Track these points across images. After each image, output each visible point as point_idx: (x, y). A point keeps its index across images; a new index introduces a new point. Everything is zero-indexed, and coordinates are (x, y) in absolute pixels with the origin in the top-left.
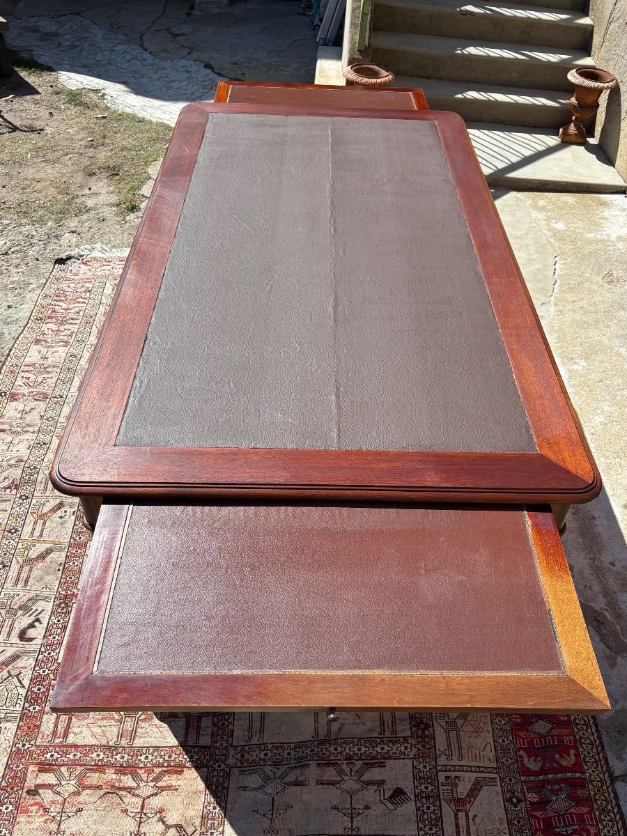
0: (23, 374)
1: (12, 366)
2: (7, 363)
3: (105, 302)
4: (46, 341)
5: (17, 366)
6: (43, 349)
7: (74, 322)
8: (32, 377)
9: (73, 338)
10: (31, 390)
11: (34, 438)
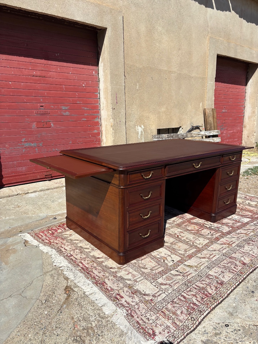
0: (236, 270)
1: (240, 276)
2: (242, 279)
3: (171, 289)
4: (217, 282)
5: (238, 275)
6: (221, 278)
7: (196, 287)
8: (232, 266)
9: (203, 279)
10: (236, 262)
11: (241, 249)
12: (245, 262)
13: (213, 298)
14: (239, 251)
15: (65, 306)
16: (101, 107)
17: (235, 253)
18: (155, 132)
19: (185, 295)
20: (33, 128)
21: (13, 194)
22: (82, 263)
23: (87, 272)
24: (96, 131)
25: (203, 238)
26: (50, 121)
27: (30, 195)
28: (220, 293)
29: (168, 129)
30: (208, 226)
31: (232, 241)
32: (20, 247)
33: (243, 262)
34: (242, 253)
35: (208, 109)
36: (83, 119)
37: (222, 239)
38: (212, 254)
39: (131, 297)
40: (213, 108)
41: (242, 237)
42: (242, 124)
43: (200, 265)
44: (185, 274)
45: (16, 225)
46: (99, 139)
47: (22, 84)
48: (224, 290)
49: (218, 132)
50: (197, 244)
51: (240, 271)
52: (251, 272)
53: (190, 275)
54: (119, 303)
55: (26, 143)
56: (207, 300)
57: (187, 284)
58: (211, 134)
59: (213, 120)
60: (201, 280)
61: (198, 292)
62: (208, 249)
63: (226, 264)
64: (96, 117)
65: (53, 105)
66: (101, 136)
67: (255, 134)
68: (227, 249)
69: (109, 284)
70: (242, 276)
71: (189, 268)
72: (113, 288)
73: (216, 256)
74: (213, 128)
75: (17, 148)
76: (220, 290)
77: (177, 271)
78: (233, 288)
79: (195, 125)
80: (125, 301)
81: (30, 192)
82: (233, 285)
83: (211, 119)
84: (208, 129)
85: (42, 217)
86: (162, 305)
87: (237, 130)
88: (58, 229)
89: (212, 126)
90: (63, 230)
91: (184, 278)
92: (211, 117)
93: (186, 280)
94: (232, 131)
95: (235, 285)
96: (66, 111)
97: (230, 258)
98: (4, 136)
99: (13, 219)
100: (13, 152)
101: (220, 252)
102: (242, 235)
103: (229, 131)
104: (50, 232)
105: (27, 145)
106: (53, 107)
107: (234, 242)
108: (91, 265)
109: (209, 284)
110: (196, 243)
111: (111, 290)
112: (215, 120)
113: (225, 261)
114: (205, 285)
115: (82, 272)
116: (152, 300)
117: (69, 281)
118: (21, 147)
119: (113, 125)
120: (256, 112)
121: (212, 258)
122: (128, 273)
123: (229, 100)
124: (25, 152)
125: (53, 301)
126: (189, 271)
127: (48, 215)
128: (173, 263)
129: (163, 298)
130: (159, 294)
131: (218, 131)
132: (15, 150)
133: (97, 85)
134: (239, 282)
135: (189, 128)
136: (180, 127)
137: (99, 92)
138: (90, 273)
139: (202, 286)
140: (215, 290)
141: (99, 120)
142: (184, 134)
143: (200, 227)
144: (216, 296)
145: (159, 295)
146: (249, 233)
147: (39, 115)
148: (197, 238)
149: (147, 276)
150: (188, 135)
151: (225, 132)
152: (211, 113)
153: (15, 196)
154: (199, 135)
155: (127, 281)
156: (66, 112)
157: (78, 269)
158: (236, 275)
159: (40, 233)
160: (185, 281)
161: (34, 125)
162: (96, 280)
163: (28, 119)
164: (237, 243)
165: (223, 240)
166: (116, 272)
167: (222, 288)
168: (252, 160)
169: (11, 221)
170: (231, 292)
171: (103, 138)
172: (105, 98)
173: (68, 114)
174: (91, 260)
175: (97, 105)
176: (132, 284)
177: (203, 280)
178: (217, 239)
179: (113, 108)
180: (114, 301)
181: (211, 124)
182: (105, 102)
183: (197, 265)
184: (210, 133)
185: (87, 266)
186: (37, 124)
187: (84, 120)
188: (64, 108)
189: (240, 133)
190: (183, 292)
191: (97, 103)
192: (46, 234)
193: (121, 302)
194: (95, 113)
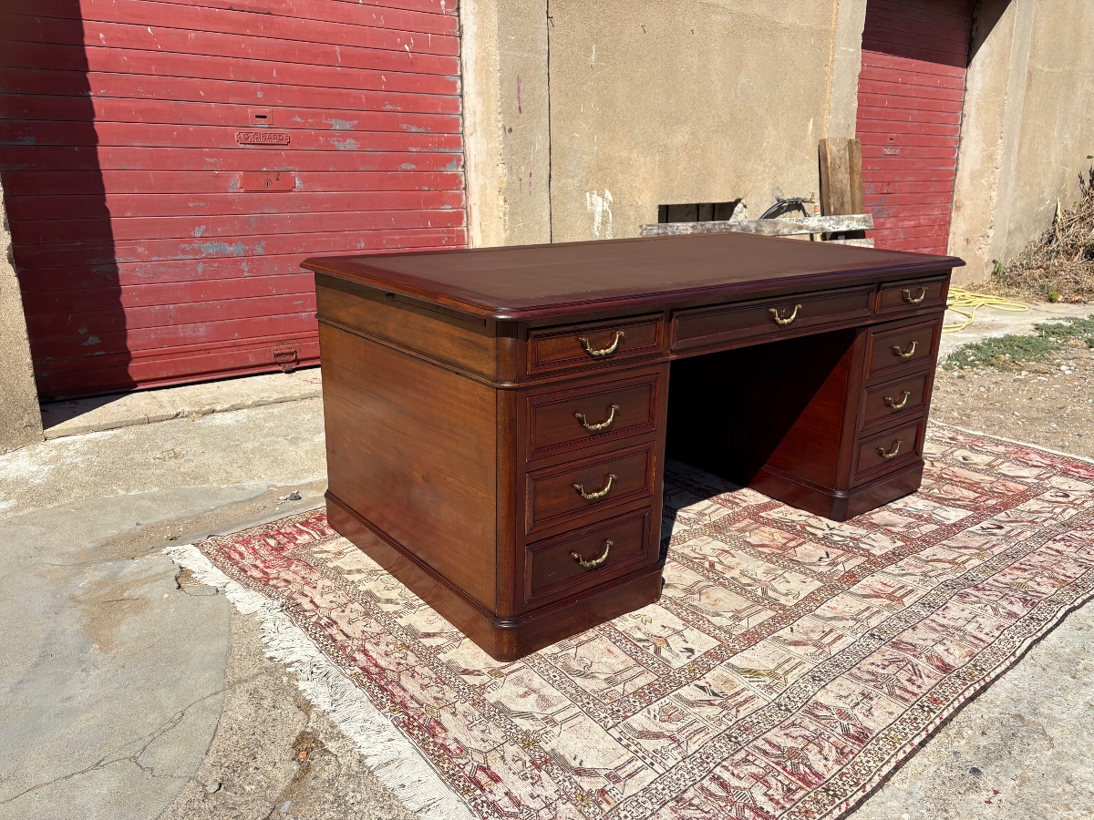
0: (916, 690)
1: (931, 710)
2: (938, 721)
3: (675, 753)
4: (847, 733)
5: (922, 707)
6: (861, 717)
7: (767, 747)
8: (903, 676)
9: (793, 718)
10: (915, 661)
11: (934, 615)
12: (949, 660)
13: (827, 790)
14: (928, 622)
15: (287, 804)
16: (467, 124)
17: (913, 629)
18: (652, 216)
19: (726, 776)
20: (230, 190)
21: (161, 412)
22: (365, 652)
23: (378, 683)
24: (448, 209)
25: (801, 572)
26: (290, 168)
27: (219, 419)
28: (856, 774)
29: (698, 206)
30: (820, 534)
31: (902, 587)
32: (162, 591)
33: (943, 662)
34: (938, 628)
35: (834, 141)
36: (405, 166)
37: (869, 578)
38: (831, 631)
39: (530, 780)
40: (853, 137)
41: (941, 572)
42: (950, 199)
43: (786, 667)
44: (730, 701)
45: (161, 518)
46: (458, 236)
47: (193, 35)
48: (868, 762)
49: (865, 221)
50: (780, 593)
51: (928, 695)
52: (972, 699)
53: (747, 705)
54: (484, 799)
55: (208, 244)
56: (807, 798)
57: (736, 738)
58: (843, 228)
59: (852, 179)
60: (786, 723)
61: (773, 765)
62: (818, 612)
63: (878, 666)
64: (449, 160)
65: (301, 115)
66: (464, 224)
67: (991, 233)
68: (887, 614)
69: (455, 729)
70: (938, 712)
71: (747, 680)
72: (468, 745)
73: (844, 639)
74: (848, 207)
75: (178, 257)
76: (857, 759)
77: (702, 688)
78: (901, 756)
79: (788, 196)
80: (506, 794)
81: (218, 408)
82: (904, 742)
83: (842, 178)
84: (832, 209)
85: (253, 492)
86: (641, 810)
87: (929, 219)
88: (301, 532)
89: (848, 198)
90: (318, 538)
91: (724, 713)
92: (843, 169)
93: (734, 720)
94: (913, 223)
95: (912, 745)
96: (345, 135)
97: (895, 645)
98: (129, 214)
99: (153, 498)
100: (164, 273)
101: (858, 625)
102: (940, 565)
103: (903, 220)
104: (272, 542)
105: (210, 249)
106: (299, 120)
107: (911, 591)
108: (397, 661)
109: (815, 740)
110: (775, 590)
111: (458, 751)
112: (857, 179)
113: (877, 658)
114: (800, 739)
115: (362, 685)
116: (603, 792)
117: (313, 716)
118: (192, 257)
119: (504, 186)
120: (999, 157)
121: (830, 644)
122: (527, 689)
123: (909, 114)
124: (205, 271)
125: (248, 788)
126: (743, 690)
127: (275, 486)
128: (690, 660)
129: (646, 784)
130: (633, 770)
131: (864, 218)
132: (170, 266)
133: (456, 50)
134: (924, 735)
135: (766, 206)
136: (738, 201)
137: (459, 73)
138: (390, 687)
139: (789, 743)
140: (837, 762)
141: (460, 169)
142: (750, 224)
143: (791, 536)
144: (840, 783)
145: (630, 776)
146: (964, 558)
147: (253, 147)
148: (780, 572)
149: (591, 705)
150: (763, 229)
151: (888, 226)
152: (843, 154)
153: (168, 422)
154: (800, 228)
155: (517, 721)
156: (344, 141)
157: (349, 672)
158: (916, 706)
159: (237, 545)
160: (731, 724)
161: (236, 181)
162: (407, 714)
163: (212, 160)
164: (921, 592)
165: (873, 582)
166: (483, 687)
167: (862, 754)
168: (978, 319)
169: (146, 503)
170: (896, 769)
171: (471, 233)
172: (480, 94)
173: (354, 147)
174: (399, 643)
175: (454, 119)
176: (535, 732)
177: (793, 724)
178: (851, 577)
179: (507, 128)
180: (467, 791)
181: (842, 195)
182: (479, 108)
183: (776, 668)
184: (838, 223)
185: (382, 663)
186: (245, 180)
187: (409, 169)
188: (338, 125)
189: (940, 229)
190: (720, 763)
191: (451, 112)
192: (257, 547)
193: (491, 797)
194: (445, 148)
